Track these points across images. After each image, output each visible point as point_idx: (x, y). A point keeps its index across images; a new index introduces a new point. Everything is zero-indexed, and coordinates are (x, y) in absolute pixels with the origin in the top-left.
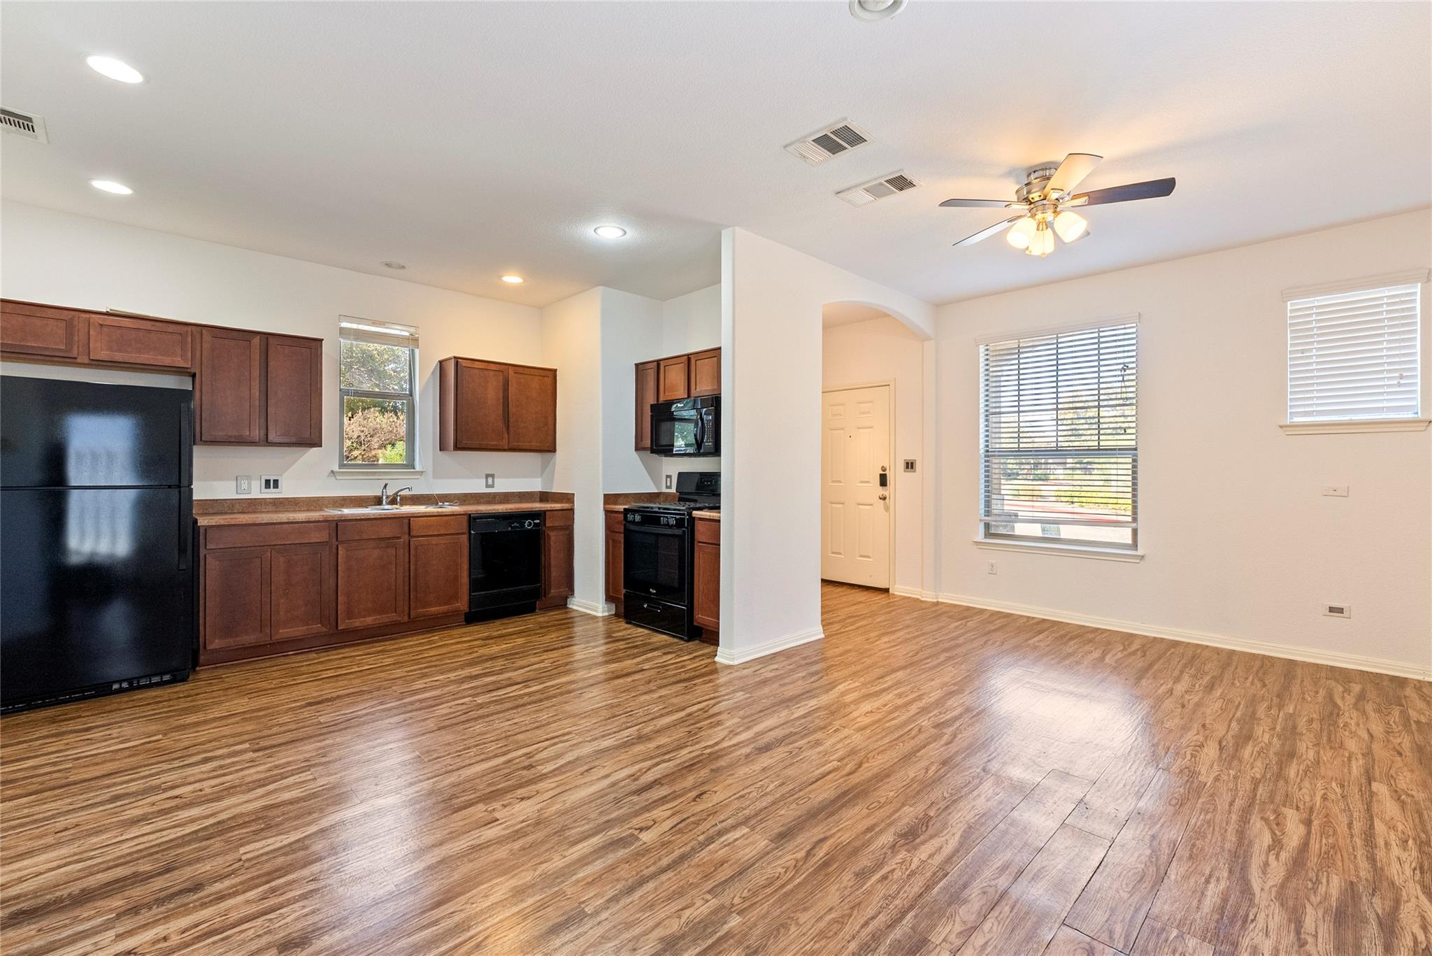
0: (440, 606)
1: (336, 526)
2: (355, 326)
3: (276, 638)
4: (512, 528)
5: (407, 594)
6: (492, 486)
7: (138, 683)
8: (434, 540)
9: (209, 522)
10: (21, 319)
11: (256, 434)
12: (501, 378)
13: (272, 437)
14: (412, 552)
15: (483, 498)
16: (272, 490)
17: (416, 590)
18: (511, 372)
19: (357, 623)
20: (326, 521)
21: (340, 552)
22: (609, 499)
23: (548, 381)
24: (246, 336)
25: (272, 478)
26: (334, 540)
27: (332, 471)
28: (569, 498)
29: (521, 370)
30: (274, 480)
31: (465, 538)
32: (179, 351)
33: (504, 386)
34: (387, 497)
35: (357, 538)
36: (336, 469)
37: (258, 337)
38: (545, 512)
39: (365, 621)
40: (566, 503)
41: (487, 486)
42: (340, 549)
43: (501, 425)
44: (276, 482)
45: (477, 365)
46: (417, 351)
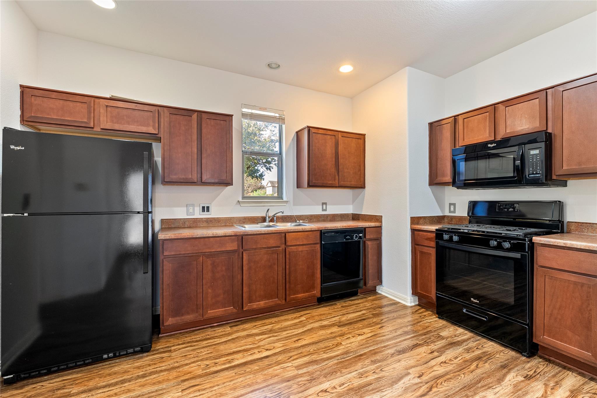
0: (304, 293)
1: (241, 238)
2: (250, 111)
3: (206, 317)
4: (347, 239)
5: (284, 285)
6: (326, 210)
7: (119, 353)
8: (301, 248)
9: (165, 237)
10: (61, 102)
11: (195, 177)
12: (334, 140)
13: (205, 178)
14: (287, 256)
15: (321, 218)
16: (206, 213)
17: (290, 282)
18: (340, 136)
19: (255, 305)
20: (236, 236)
21: (244, 257)
22: (415, 220)
23: (361, 141)
24: (189, 112)
25: (206, 206)
26: (241, 248)
27: (238, 201)
28: (378, 219)
29: (345, 135)
30: (207, 207)
31: (318, 246)
32: (151, 123)
33: (335, 145)
34: (269, 218)
35: (254, 247)
36: (241, 200)
37: (196, 113)
38: (365, 228)
39: (259, 304)
40: (375, 222)
41: (323, 210)
42: (244, 254)
43: (333, 170)
44: (208, 208)
45: (321, 131)
46: (284, 126)
